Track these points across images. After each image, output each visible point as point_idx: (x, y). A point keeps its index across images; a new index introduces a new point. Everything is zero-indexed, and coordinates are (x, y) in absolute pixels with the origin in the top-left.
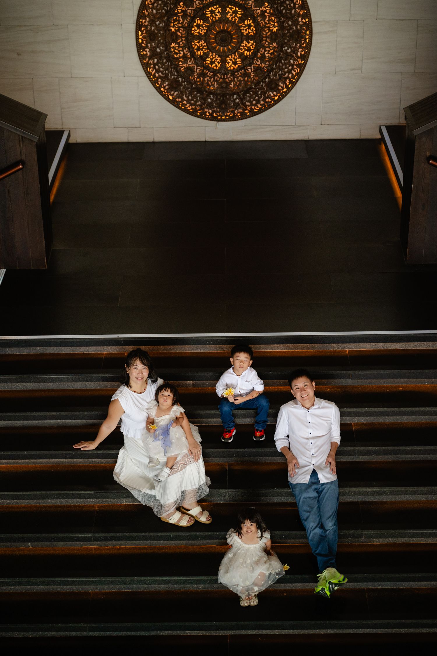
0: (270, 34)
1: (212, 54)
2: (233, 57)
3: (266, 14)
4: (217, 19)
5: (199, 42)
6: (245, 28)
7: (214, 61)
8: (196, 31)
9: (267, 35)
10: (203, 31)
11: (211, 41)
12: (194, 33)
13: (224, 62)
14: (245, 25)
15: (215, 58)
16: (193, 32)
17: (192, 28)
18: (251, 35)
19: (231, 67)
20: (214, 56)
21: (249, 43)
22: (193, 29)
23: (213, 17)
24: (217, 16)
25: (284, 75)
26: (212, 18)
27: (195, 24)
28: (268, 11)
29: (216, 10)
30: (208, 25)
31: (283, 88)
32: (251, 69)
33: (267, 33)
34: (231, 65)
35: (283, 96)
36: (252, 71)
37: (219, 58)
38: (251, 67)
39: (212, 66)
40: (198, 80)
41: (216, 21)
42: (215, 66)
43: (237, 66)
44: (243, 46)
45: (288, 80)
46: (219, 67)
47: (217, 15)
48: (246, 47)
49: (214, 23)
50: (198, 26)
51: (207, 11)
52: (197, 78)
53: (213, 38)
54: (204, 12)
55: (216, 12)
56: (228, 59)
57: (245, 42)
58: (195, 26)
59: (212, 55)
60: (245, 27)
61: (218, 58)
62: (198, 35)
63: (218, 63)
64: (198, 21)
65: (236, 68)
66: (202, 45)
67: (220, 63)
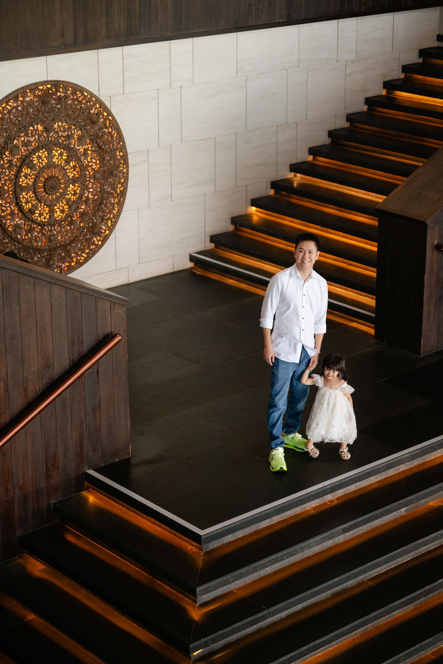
0: (93, 173)
1: (41, 204)
2: (61, 204)
3: (89, 152)
4: (44, 164)
5: (27, 194)
6: (71, 171)
7: (43, 213)
8: (23, 181)
9: (90, 175)
10: (31, 180)
11: (39, 190)
12: (22, 184)
13: (52, 212)
14: (71, 167)
15: (43, 209)
16: (20, 183)
17: (19, 180)
18: (77, 177)
19: (59, 216)
20: (42, 208)
21: (75, 186)
22: (21, 180)
23: (40, 163)
24: (44, 162)
25: (106, 216)
26: (40, 165)
27: (23, 174)
28: (90, 149)
29: (43, 154)
30: (36, 172)
31: (105, 230)
32: (77, 215)
33: (90, 173)
34: (59, 215)
35: (105, 239)
36: (78, 217)
37: (48, 209)
38: (77, 213)
39: (40, 218)
40: (26, 237)
41: (44, 167)
42: (43, 218)
43: (65, 214)
44: (70, 191)
45: (109, 222)
46: (47, 219)
47: (43, 160)
48: (72, 191)
49: (42, 170)
50: (26, 176)
51: (34, 158)
52: (25, 236)
53: (41, 187)
54: (31, 159)
55: (43, 157)
56: (56, 207)
57: (71, 186)
58: (23, 176)
59: (41, 207)
60: (71, 169)
61: (46, 208)
62: (26, 185)
63: (46, 214)
64: (25, 170)
65: (64, 216)
66: (30, 196)
67: (49, 214)
